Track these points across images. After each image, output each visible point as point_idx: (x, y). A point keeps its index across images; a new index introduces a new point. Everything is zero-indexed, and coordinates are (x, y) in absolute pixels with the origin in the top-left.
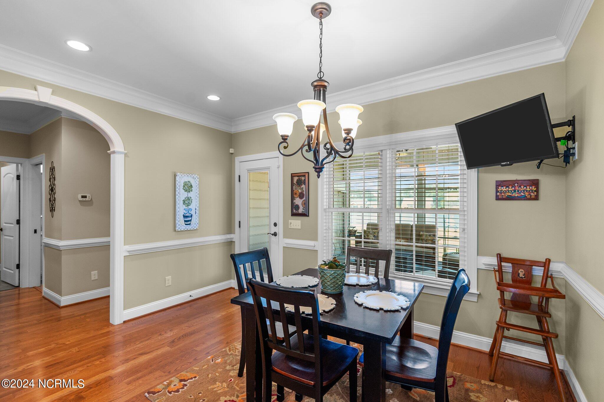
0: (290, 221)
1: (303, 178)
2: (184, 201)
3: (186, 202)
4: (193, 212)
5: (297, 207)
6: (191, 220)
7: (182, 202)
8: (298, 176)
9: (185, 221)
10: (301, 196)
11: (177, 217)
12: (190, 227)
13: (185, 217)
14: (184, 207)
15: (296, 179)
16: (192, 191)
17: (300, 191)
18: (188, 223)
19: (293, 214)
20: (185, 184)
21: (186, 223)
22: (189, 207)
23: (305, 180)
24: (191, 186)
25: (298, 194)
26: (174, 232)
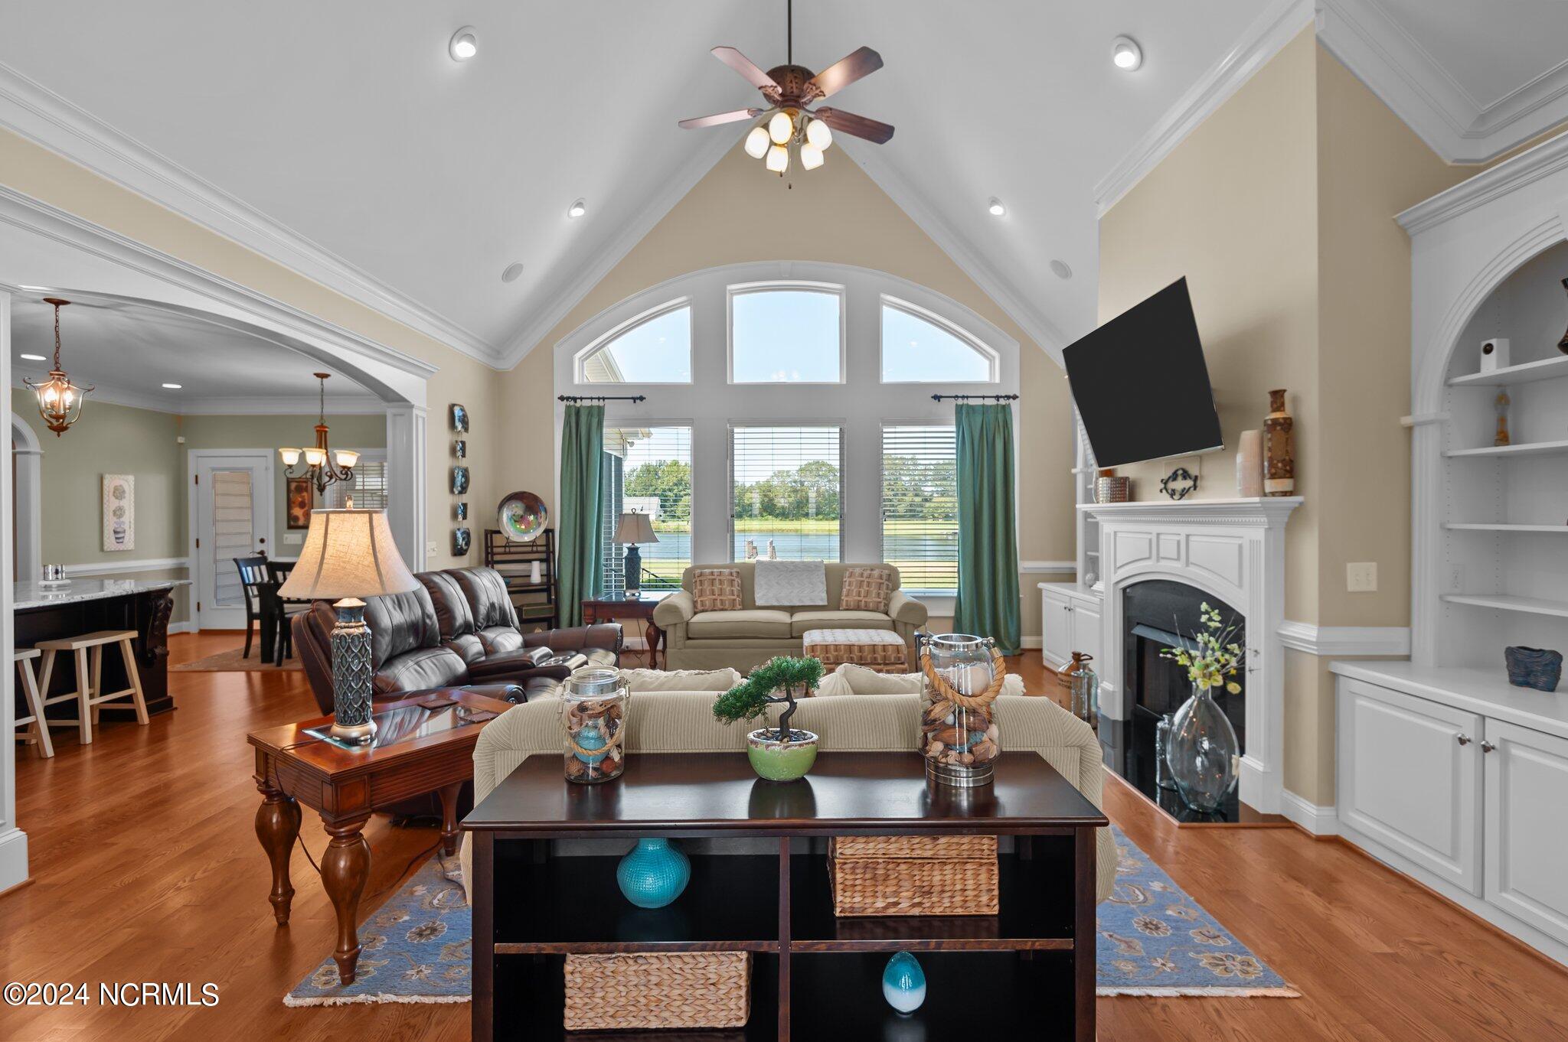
0: (286, 535)
1: (304, 485)
2: (114, 512)
3: (117, 513)
4: (126, 527)
5: (296, 518)
6: (123, 537)
7: (111, 514)
8: (296, 482)
9: (117, 538)
10: (302, 505)
11: (106, 532)
12: (123, 547)
13: (115, 532)
14: (115, 519)
15: (293, 485)
16: (124, 498)
17: (300, 499)
18: (121, 540)
19: (290, 527)
20: (116, 489)
21: (118, 541)
22: (122, 520)
23: (307, 487)
24: (124, 492)
25: (297, 503)
26: (101, 553)
